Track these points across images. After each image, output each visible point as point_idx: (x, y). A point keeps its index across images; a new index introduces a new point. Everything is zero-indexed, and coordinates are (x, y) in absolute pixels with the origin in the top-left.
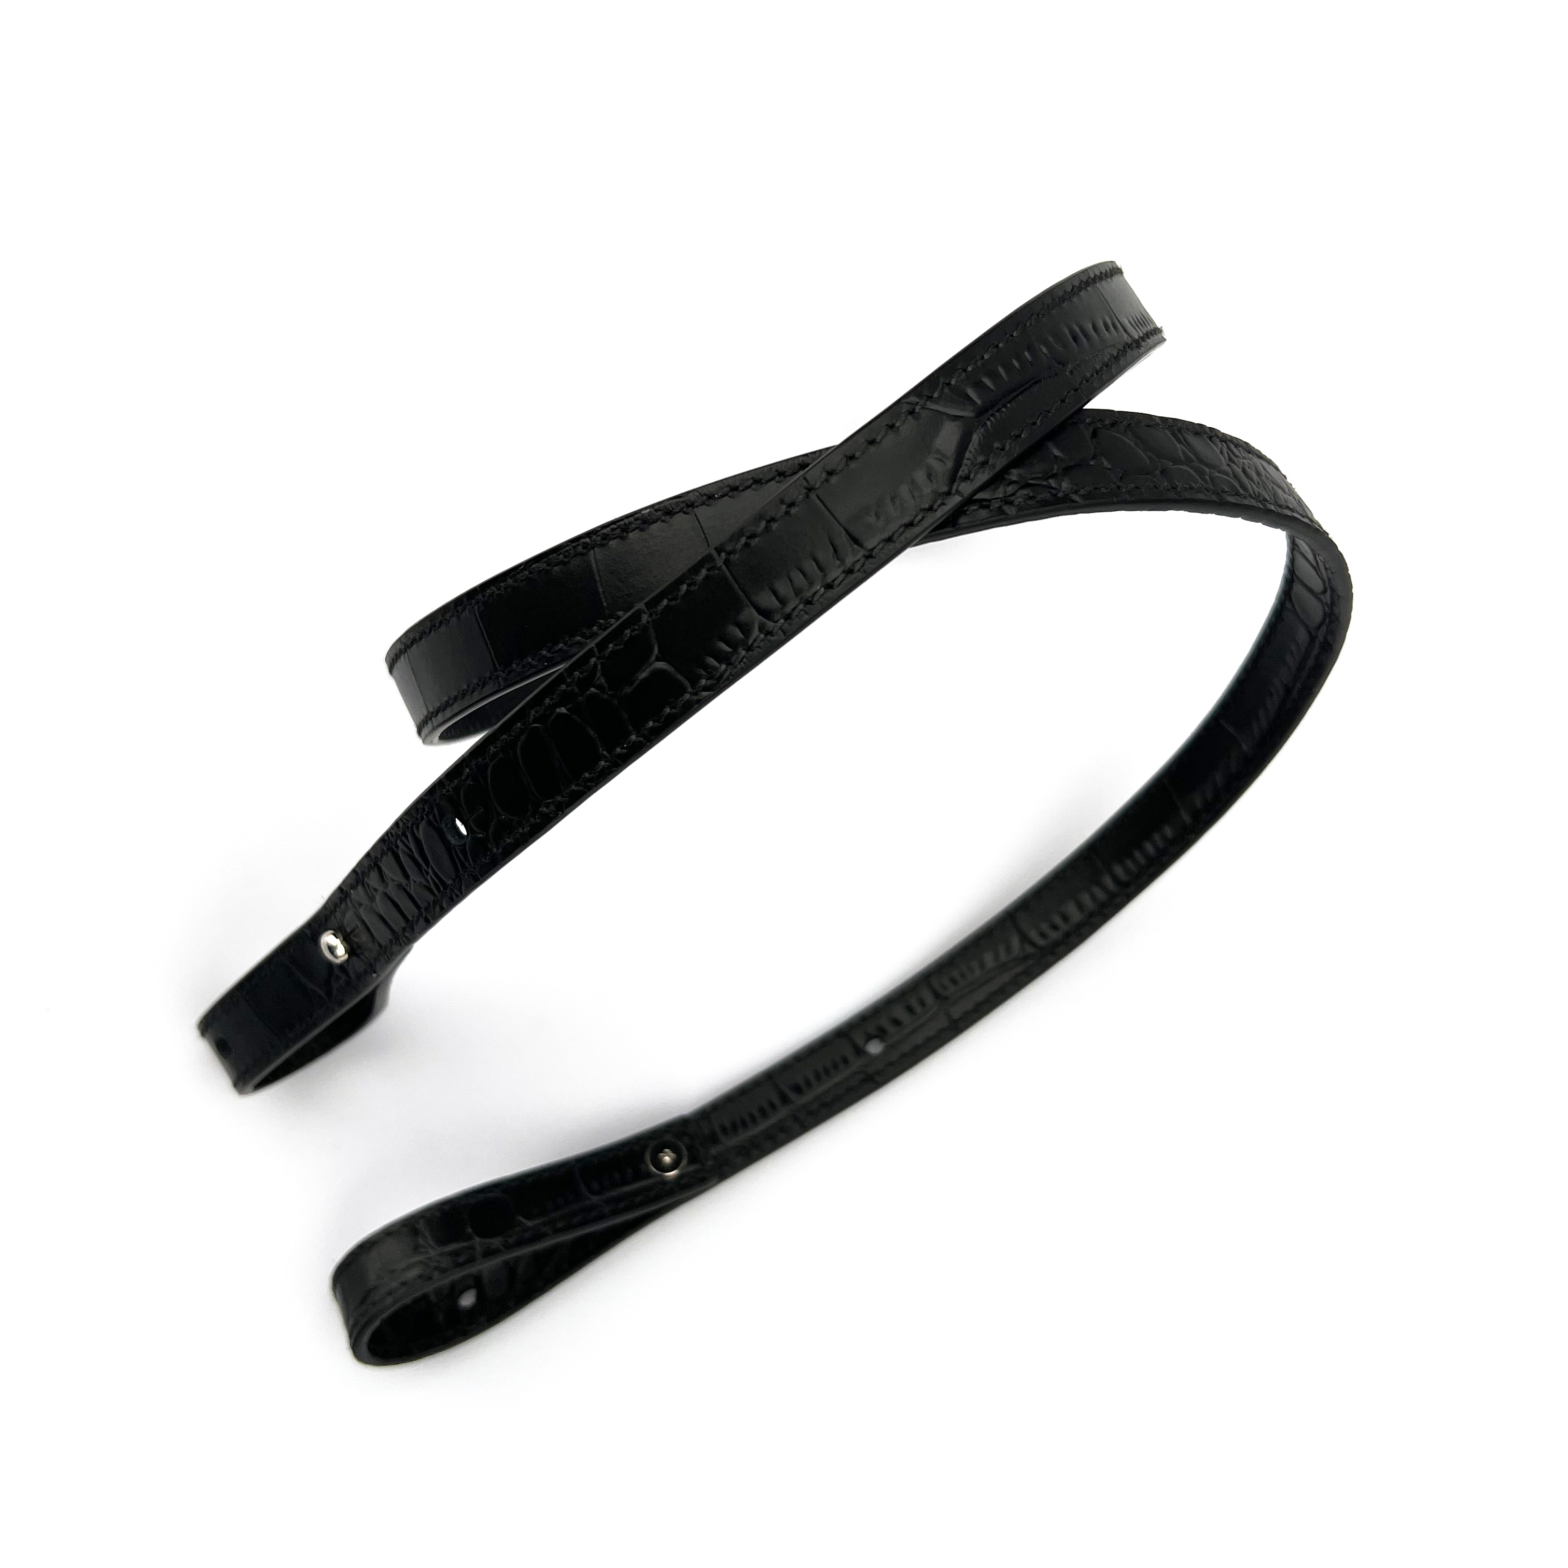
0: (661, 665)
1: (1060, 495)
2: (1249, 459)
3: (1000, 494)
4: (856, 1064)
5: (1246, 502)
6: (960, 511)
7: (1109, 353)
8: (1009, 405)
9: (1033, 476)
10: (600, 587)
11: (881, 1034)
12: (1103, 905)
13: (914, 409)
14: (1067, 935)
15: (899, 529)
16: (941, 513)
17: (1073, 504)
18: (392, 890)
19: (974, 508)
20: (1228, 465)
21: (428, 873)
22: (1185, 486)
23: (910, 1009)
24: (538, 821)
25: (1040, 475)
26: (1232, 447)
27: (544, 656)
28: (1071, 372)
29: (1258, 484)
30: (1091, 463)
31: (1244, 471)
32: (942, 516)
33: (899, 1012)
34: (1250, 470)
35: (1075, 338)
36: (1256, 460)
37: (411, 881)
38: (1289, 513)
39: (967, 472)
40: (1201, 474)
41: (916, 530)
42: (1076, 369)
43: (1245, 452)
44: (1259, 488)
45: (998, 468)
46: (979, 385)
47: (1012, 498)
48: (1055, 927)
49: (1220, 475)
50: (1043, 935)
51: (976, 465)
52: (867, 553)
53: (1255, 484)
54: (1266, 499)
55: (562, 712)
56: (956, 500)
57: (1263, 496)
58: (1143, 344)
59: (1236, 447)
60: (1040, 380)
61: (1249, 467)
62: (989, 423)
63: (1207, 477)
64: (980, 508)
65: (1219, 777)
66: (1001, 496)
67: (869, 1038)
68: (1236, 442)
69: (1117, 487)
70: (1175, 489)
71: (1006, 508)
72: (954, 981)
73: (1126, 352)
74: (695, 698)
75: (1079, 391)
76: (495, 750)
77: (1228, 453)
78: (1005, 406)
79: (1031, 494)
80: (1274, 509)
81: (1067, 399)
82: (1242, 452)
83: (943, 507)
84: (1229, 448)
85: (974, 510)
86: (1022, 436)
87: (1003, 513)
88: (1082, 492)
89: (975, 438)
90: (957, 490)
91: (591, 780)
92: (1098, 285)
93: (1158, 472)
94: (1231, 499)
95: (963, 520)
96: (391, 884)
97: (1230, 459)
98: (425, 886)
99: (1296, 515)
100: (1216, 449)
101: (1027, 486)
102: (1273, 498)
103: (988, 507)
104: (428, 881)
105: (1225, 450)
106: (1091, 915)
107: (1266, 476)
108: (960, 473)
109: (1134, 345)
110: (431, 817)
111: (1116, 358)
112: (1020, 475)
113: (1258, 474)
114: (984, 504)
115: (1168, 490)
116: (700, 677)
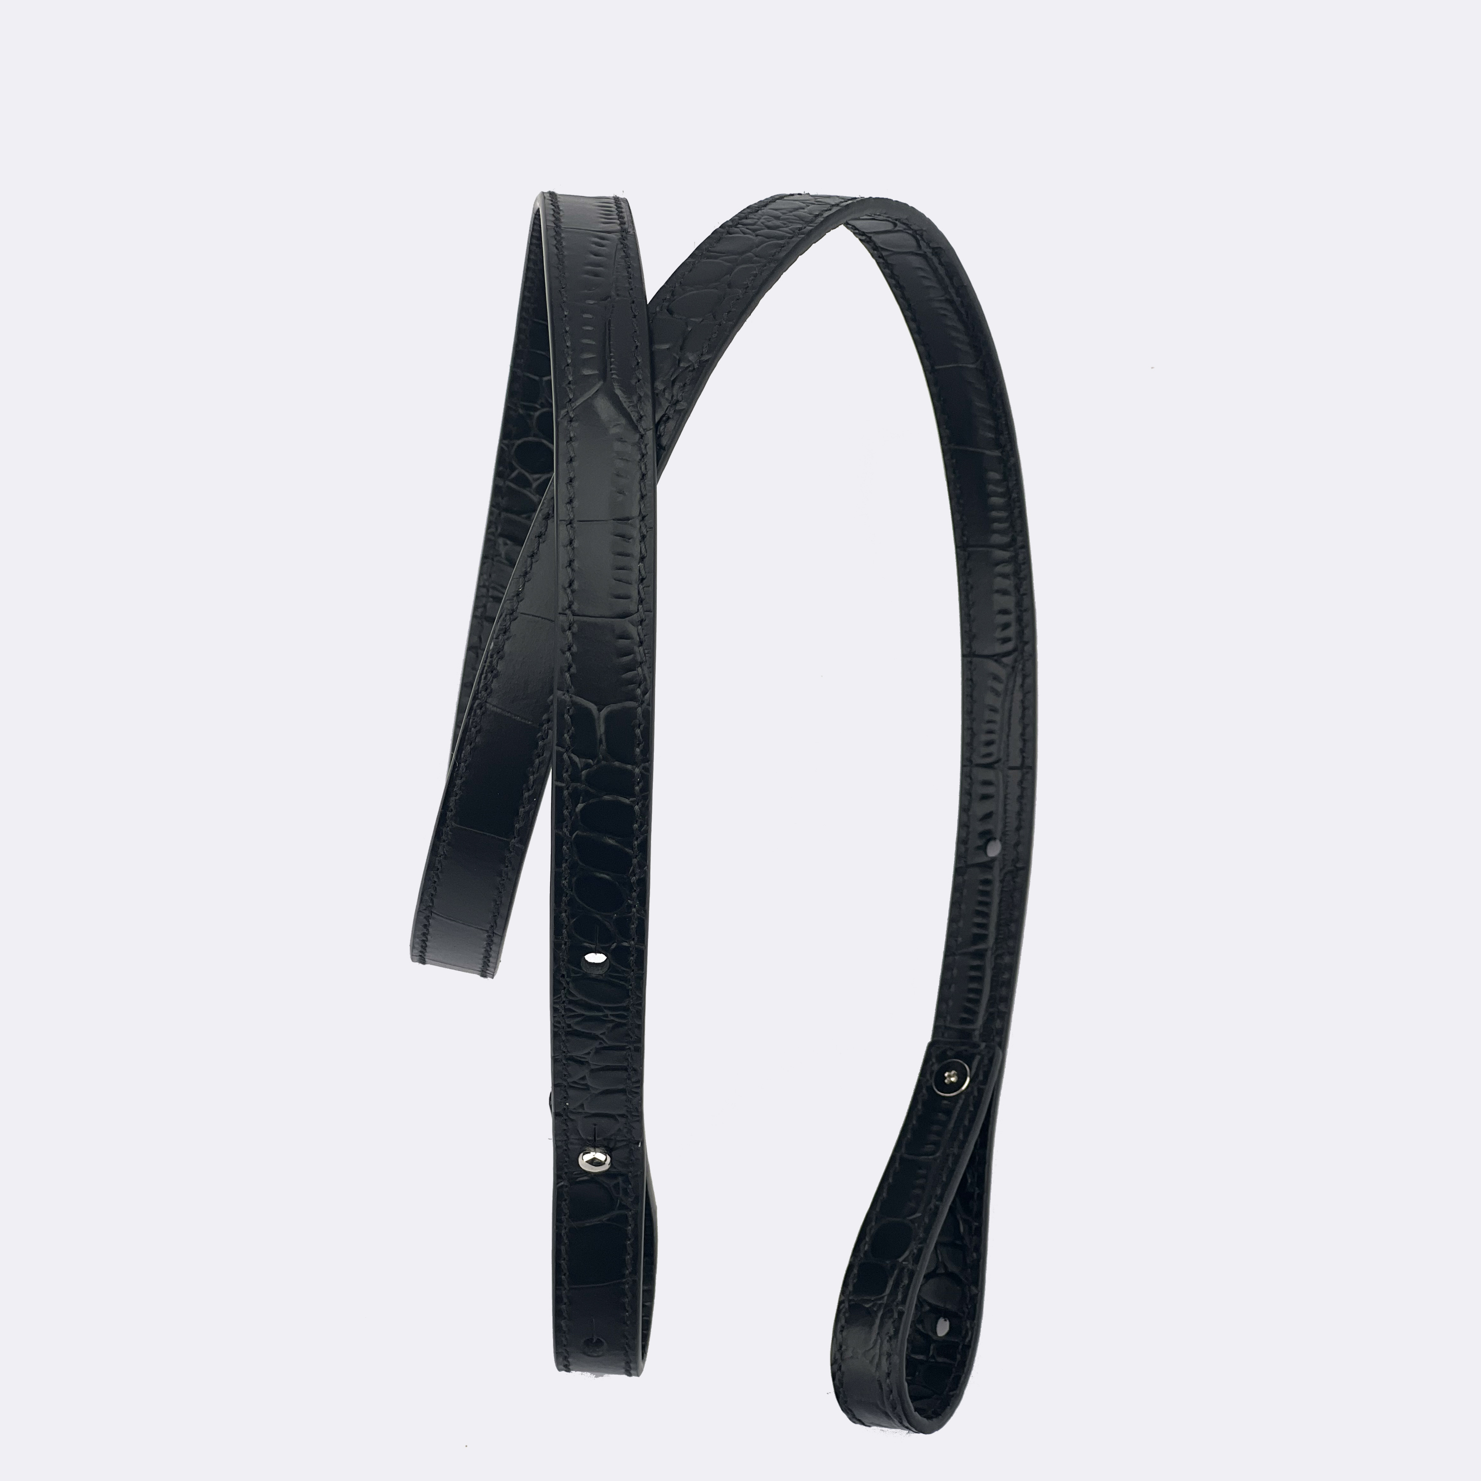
0: (604, 712)
1: (696, 366)
2: (762, 216)
3: (666, 404)
4: (996, 875)
5: (791, 245)
6: (658, 438)
7: (620, 258)
8: (612, 354)
9: (670, 373)
10: (516, 717)
11: (987, 837)
12: (1016, 573)
13: (570, 417)
14: (1019, 620)
15: (640, 485)
16: (651, 450)
17: (709, 362)
18: (595, 1062)
19: (662, 427)
20: (757, 236)
21: (606, 1016)
22: (751, 279)
23: (985, 797)
24: (638, 890)
25: (673, 370)
26: (745, 221)
27: (529, 796)
28: (618, 295)
29: (785, 224)
30: (689, 329)
31: (769, 228)
32: (653, 452)
33: (980, 809)
34: (770, 223)
35: (596, 275)
36: (766, 210)
37: (601, 1036)
38: (821, 219)
39: (636, 415)
40: (750, 261)
41: (649, 475)
42: (618, 290)
43: (755, 214)
44: (789, 227)
45: (650, 393)
46: (586, 363)
47: (675, 398)
48: (1006, 626)
49: (759, 248)
50: (1006, 640)
51: (637, 404)
52: (640, 518)
53: (783, 227)
54: (799, 228)
55: (581, 807)
56: (650, 434)
57: (797, 228)
58: (626, 226)
59: (747, 218)
60: (610, 321)
61: (769, 221)
62: (614, 376)
63: (755, 258)
64: (665, 423)
65: (980, 404)
66: (668, 404)
67: (984, 848)
68: (744, 215)
69: (718, 325)
70: (748, 287)
71: (678, 407)
72: (989, 743)
73: (626, 244)
74: (645, 705)
75: (635, 300)
76: (567, 880)
77: (747, 229)
78: (611, 357)
79: (682, 384)
80: (811, 228)
81: (635, 313)
82: (753, 216)
83: (647, 447)
84: (744, 225)
85: (664, 429)
86: (640, 361)
87: (680, 411)
88: (705, 350)
89: (618, 392)
90: (644, 430)
91: (641, 826)
92: (563, 226)
93: (728, 289)
94: (783, 254)
95: (664, 442)
96: (588, 1058)
97: (754, 231)
98: (614, 1028)
99: (826, 214)
100: (739, 235)
101: (674, 382)
102: (801, 222)
103: (668, 418)
104: (612, 1021)
105: (744, 229)
106: (1017, 588)
107: (784, 214)
108: (634, 419)
109: (624, 234)
110: (573, 975)
111: (627, 256)
112: (662, 382)
113: (777, 218)
114: (665, 419)
115: (746, 292)
116: (634, 690)
